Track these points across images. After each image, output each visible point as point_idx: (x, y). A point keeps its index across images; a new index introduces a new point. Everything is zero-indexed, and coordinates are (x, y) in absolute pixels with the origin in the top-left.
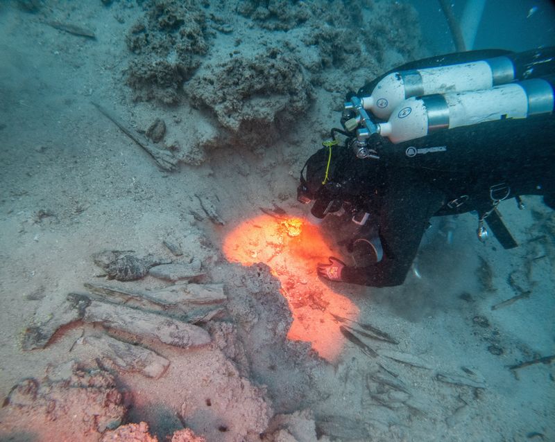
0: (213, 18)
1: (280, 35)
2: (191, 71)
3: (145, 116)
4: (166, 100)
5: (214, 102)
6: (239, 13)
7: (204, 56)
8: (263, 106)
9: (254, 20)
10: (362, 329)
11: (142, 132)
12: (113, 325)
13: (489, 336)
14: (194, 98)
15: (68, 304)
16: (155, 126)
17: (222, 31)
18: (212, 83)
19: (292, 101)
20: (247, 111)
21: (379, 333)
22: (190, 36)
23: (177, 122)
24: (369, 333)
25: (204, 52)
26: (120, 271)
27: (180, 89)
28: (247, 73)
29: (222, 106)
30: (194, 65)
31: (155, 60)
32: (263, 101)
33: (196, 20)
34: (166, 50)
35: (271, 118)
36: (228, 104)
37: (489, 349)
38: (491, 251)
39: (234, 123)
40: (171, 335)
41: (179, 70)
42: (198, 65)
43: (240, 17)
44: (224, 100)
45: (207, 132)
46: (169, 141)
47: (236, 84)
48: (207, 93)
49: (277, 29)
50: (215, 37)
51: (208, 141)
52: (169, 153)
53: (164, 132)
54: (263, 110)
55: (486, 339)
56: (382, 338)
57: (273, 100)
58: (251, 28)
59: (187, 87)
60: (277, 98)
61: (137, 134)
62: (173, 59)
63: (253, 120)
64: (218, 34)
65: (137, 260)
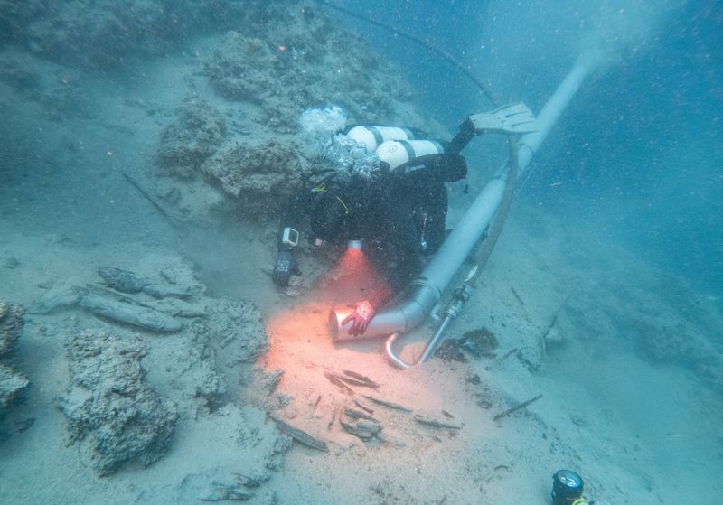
0: (234, 124)
1: (288, 137)
2: (208, 155)
3: (165, 185)
4: (184, 175)
5: (221, 175)
6: (258, 122)
7: (220, 145)
8: (261, 180)
9: (269, 127)
10: (345, 376)
11: (160, 197)
12: (102, 312)
13: (480, 392)
14: (207, 174)
15: (70, 291)
16: (172, 192)
17: (241, 133)
18: (220, 161)
19: (287, 179)
20: (247, 182)
21: (360, 378)
22: (209, 131)
23: (192, 192)
24: (351, 378)
25: (218, 144)
26: (119, 281)
27: (197, 168)
28: (248, 155)
29: (226, 178)
30: (210, 151)
31: (177, 145)
32: (261, 176)
33: (215, 122)
34: (188, 139)
35: (268, 189)
36: (231, 176)
37: (480, 404)
38: (500, 326)
39: (236, 191)
40: (148, 319)
41: (196, 153)
42: (214, 152)
43: (257, 125)
44: (228, 173)
45: (214, 197)
46: (182, 205)
47: (239, 162)
48: (217, 169)
49: (286, 133)
50: (233, 136)
51: (213, 204)
52: (180, 214)
53: (179, 197)
54: (261, 182)
55: (478, 395)
56: (363, 382)
57: (270, 176)
58: (267, 132)
59: (202, 166)
60: (273, 175)
61: (156, 198)
62: (192, 146)
63: (251, 189)
64: (236, 134)
65: (135, 278)
